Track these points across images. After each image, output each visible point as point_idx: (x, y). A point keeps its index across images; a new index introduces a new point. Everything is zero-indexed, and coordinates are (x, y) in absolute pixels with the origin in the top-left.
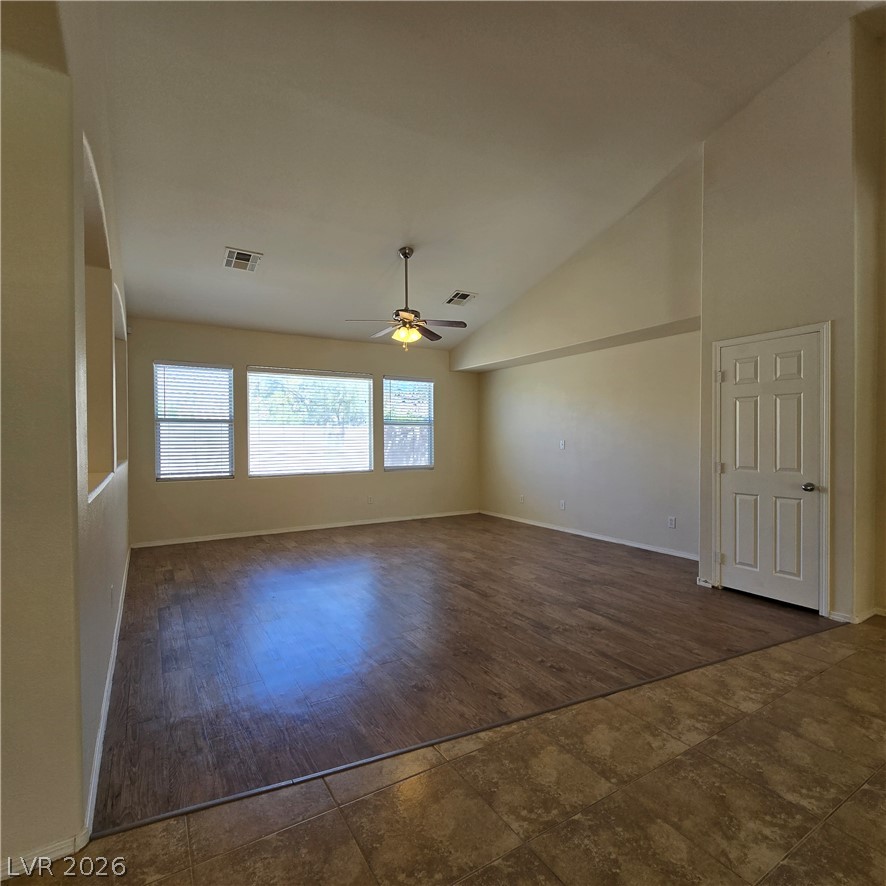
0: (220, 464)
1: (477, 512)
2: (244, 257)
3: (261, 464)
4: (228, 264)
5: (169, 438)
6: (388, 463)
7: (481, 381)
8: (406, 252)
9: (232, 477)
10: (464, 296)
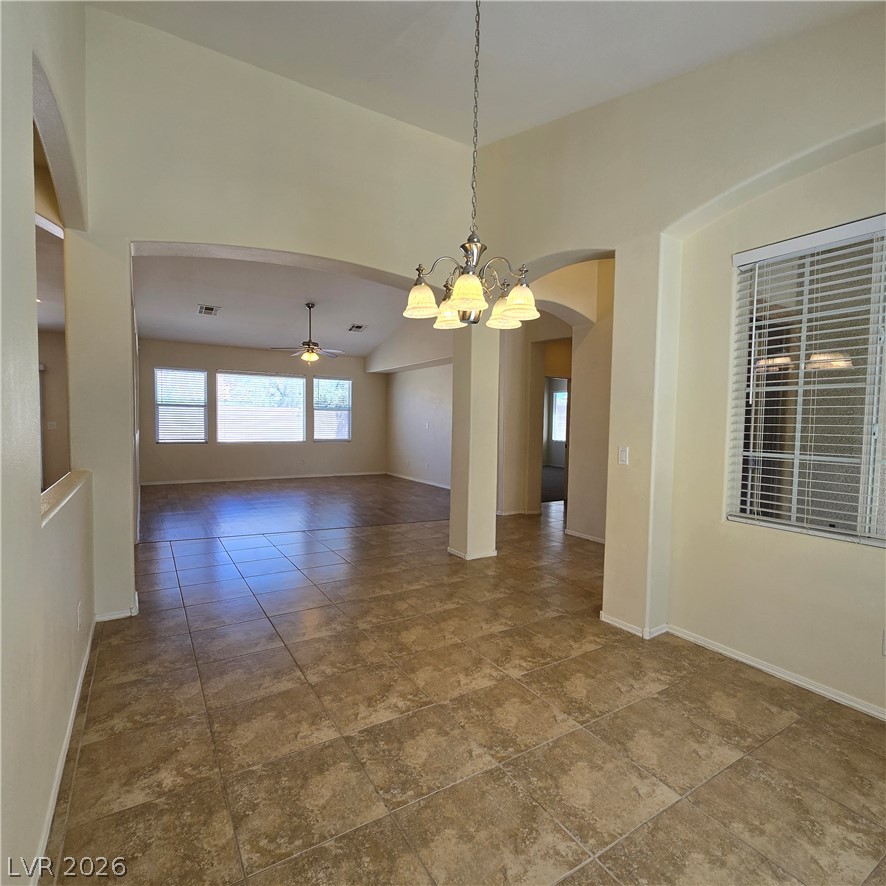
0: (198, 434)
1: (384, 473)
2: (209, 309)
3: (226, 435)
4: (200, 312)
5: (165, 417)
6: (317, 436)
7: (387, 379)
8: (310, 306)
9: (206, 443)
10: (360, 327)
